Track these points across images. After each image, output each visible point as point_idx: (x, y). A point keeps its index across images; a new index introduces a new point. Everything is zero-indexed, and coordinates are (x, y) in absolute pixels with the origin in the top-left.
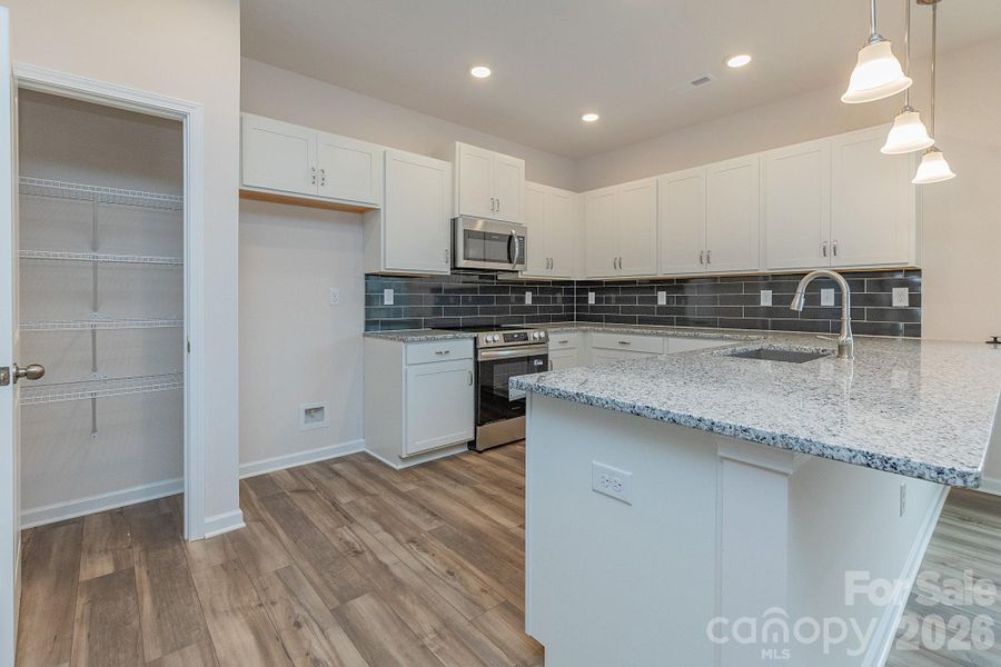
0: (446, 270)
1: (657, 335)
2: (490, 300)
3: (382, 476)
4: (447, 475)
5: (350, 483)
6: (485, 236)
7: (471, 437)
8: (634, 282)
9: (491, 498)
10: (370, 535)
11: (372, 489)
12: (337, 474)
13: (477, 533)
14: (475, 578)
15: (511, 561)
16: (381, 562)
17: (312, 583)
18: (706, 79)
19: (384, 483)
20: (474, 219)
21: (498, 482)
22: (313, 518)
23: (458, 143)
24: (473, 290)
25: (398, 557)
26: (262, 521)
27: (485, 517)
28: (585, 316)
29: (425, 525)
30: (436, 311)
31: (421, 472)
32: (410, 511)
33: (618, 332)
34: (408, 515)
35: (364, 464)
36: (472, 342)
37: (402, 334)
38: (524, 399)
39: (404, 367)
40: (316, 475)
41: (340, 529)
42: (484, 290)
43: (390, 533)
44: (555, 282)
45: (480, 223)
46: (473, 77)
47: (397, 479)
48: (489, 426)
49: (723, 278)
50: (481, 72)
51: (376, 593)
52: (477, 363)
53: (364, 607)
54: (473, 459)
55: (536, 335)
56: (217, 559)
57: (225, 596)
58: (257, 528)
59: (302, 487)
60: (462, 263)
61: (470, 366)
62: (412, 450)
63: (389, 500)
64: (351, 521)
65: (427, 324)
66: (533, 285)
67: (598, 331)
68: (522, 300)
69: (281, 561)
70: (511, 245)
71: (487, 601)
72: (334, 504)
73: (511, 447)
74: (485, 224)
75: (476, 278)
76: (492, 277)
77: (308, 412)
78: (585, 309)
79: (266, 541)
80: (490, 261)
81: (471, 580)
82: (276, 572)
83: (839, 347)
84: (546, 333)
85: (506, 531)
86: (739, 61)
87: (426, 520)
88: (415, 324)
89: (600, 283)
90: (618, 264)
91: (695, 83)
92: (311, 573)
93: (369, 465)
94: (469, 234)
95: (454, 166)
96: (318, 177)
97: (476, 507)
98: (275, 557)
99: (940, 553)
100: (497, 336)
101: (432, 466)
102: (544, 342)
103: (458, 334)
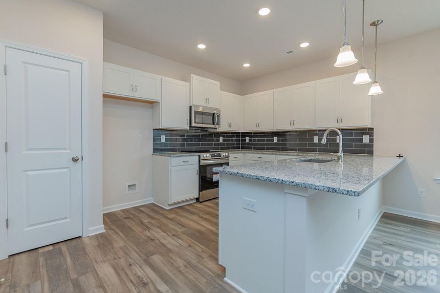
0: (187, 128)
1: (273, 154)
2: (205, 140)
3: (161, 212)
4: (188, 211)
5: (147, 215)
6: (203, 113)
7: (197, 196)
8: (265, 133)
9: (205, 219)
10: (157, 234)
11: (157, 217)
12: (142, 211)
13: (200, 232)
14: (199, 248)
15: (214, 242)
16: (162, 243)
17: (135, 251)
18: (292, 52)
19: (161, 214)
20: (198, 106)
21: (209, 213)
22: (133, 228)
23: (192, 75)
24: (198, 136)
25: (169, 241)
26: (112, 229)
27: (203, 226)
28: (245, 147)
29: (179, 230)
30: (182, 145)
31: (177, 210)
32: (173, 224)
33: (257, 153)
34: (172, 226)
35: (153, 207)
36: (198, 157)
37: (169, 154)
38: (218, 181)
39: (170, 167)
40: (133, 212)
41: (145, 232)
42: (202, 136)
43: (165, 232)
44: (232, 133)
45: (201, 108)
46: (198, 48)
47: (167, 213)
48: (204, 192)
49: (300, 131)
50: (202, 46)
51: (161, 254)
52: (200, 166)
53: (156, 259)
54: (198, 205)
55: (224, 154)
56: (95, 243)
57: (100, 257)
58: (110, 232)
59: (127, 216)
60: (193, 125)
61: (197, 167)
62: (173, 201)
63: (164, 221)
64: (149, 229)
65: (179, 150)
66: (223, 134)
67: (250, 153)
68: (219, 140)
69: (121, 244)
70: (214, 117)
71: (204, 255)
72: (141, 223)
73: (214, 200)
74: (203, 109)
75: (199, 131)
76: (206, 131)
77: (129, 186)
78: (244, 144)
79: (115, 237)
80: (205, 124)
81: (198, 248)
82: (120, 248)
83: (338, 157)
84: (228, 154)
85: (211, 231)
86: (305, 45)
87: (179, 228)
88: (173, 150)
89: (251, 133)
90: (258, 125)
91: (288, 53)
92: (134, 247)
93: (155, 208)
94: (196, 113)
95: (190, 85)
96: (134, 89)
97: (200, 223)
98: (119, 242)
99: (375, 235)
100: (208, 155)
101: (181, 208)
102: (227, 157)
103: (192, 154)
